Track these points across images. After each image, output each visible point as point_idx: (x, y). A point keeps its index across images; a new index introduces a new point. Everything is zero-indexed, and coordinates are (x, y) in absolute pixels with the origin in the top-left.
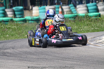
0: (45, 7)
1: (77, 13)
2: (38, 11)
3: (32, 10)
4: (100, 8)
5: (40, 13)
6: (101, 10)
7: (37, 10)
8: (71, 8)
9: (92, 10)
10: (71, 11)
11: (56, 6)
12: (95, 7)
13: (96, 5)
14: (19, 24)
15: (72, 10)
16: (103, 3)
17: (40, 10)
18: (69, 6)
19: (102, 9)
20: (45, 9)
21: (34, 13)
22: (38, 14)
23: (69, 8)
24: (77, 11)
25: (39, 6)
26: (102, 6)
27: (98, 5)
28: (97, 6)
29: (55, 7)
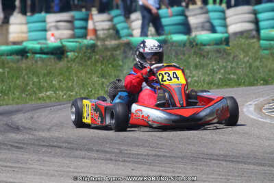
0: (45, 17)
1: (131, 35)
2: (25, 28)
3: (5, 26)
4: (193, 21)
5: (30, 31)
6: (196, 28)
7: (21, 24)
8: (116, 20)
9: (172, 27)
10: (114, 28)
11: (76, 14)
12: (179, 19)
13: (183, 14)
14: (8, 63)
15: (119, 26)
16: (201, 8)
17: (31, 25)
18: (109, 14)
19: (200, 25)
20: (44, 21)
21: (15, 33)
22: (24, 35)
23: (111, 20)
24: (133, 30)
25: (29, 14)
26: (198, 16)
27: (188, 13)
28: (186, 17)
29: (73, 17)
